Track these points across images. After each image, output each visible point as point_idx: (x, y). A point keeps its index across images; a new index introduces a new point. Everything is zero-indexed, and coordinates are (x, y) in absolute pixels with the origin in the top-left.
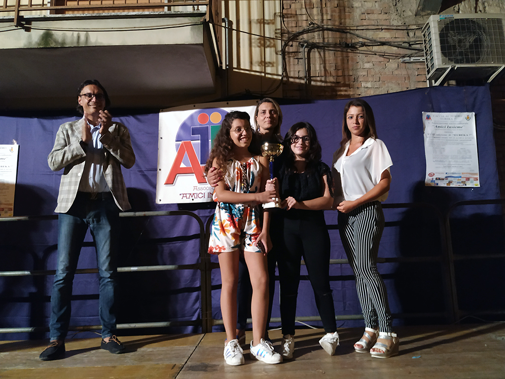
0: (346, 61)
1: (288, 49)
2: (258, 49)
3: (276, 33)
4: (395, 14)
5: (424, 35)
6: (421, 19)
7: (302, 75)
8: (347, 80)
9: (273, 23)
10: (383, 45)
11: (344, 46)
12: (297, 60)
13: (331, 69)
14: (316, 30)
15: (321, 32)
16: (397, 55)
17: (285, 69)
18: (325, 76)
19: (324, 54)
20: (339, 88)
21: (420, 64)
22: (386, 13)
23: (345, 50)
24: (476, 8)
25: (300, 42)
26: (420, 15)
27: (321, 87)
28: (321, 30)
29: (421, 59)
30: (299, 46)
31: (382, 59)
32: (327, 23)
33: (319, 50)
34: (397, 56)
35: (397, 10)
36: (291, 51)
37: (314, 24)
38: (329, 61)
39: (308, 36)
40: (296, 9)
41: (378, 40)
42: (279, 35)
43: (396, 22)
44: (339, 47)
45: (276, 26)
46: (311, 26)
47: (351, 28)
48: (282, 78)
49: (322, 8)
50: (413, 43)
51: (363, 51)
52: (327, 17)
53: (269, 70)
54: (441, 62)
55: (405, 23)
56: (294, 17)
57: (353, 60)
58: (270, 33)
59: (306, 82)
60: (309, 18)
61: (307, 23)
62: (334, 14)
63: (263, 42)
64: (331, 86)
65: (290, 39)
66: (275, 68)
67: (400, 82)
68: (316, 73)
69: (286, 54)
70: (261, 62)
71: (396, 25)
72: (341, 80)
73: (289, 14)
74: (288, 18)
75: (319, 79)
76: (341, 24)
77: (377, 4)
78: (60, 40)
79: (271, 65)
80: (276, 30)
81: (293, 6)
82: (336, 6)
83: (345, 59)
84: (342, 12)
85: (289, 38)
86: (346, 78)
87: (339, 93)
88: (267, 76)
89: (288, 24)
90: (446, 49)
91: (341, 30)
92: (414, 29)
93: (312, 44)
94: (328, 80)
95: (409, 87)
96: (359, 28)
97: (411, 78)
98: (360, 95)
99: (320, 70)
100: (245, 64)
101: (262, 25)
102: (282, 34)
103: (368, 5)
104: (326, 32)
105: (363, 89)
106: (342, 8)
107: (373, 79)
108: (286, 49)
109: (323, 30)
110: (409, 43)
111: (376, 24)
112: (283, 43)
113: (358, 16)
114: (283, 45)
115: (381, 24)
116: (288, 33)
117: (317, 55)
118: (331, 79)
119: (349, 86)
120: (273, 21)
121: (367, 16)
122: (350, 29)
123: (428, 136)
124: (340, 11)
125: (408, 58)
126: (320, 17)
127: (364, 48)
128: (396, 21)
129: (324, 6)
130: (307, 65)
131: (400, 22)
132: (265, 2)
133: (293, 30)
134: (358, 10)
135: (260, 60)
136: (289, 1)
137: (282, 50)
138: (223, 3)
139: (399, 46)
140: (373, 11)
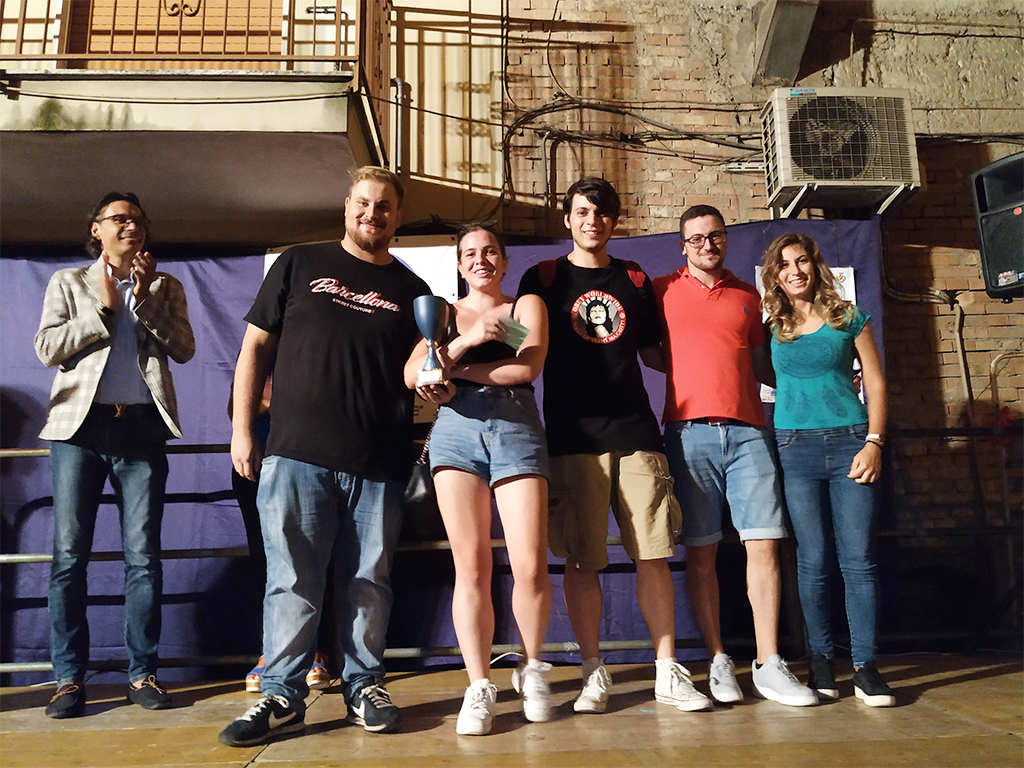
0: (622, 167)
1: (515, 140)
2: (458, 139)
3: (492, 110)
4: (714, 81)
5: (765, 123)
6: (763, 92)
9: (488, 91)
10: (690, 139)
11: (619, 138)
12: (531, 161)
14: (568, 106)
15: (576, 111)
16: (715, 159)
17: (508, 178)
19: (583, 152)
21: (757, 177)
22: (699, 80)
23: (620, 146)
24: (864, 74)
25: (537, 130)
26: (761, 84)
28: (577, 107)
29: (761, 167)
30: (535, 136)
31: (688, 164)
32: (588, 94)
33: (573, 144)
34: (717, 160)
35: (719, 74)
36: (520, 145)
37: (563, 95)
38: (591, 165)
39: (552, 117)
40: (530, 65)
41: (683, 129)
42: (498, 114)
43: (717, 97)
44: (609, 140)
45: (492, 98)
46: (559, 98)
47: (633, 105)
48: (502, 195)
49: (579, 65)
50: (746, 136)
51: (655, 148)
52: (588, 83)
53: (477, 178)
54: (790, 176)
55: (732, 100)
56: (527, 80)
57: (635, 164)
58: (481, 110)
59: (547, 204)
60: (555, 85)
61: (550, 92)
62: (602, 77)
63: (467, 127)
65: (518, 123)
66: (490, 175)
69: (511, 149)
70: (463, 164)
71: (716, 102)
73: (517, 75)
74: (515, 81)
76: (614, 97)
77: (681, 62)
78: (75, 118)
79: (482, 170)
80: (493, 103)
81: (526, 59)
82: (607, 63)
83: (622, 163)
84: (618, 74)
85: (517, 120)
89: (515, 94)
90: (801, 152)
91: (613, 109)
92: (748, 111)
93: (560, 134)
95: (738, 217)
96: (647, 105)
97: (741, 200)
98: (646, 230)
100: (432, 167)
101: (467, 93)
102: (504, 112)
103: (666, 63)
104: (585, 109)
105: (653, 219)
106: (617, 67)
107: (672, 200)
108: (512, 141)
109: (581, 107)
110: (738, 136)
111: (680, 99)
112: (506, 129)
113: (646, 82)
114: (505, 133)
115: (688, 99)
116: (516, 110)
117: (569, 152)
119: (626, 212)
120: (488, 87)
121: (663, 84)
122: (632, 108)
124: (613, 73)
125: (736, 165)
126: (575, 82)
127: (656, 144)
128: (716, 95)
129: (583, 62)
130: (549, 172)
131: (724, 97)
132: (475, 51)
133: (525, 105)
134: (646, 72)
135: (461, 160)
136: (518, 51)
137: (503, 142)
138: (393, 49)
139: (720, 141)
140: (674, 73)
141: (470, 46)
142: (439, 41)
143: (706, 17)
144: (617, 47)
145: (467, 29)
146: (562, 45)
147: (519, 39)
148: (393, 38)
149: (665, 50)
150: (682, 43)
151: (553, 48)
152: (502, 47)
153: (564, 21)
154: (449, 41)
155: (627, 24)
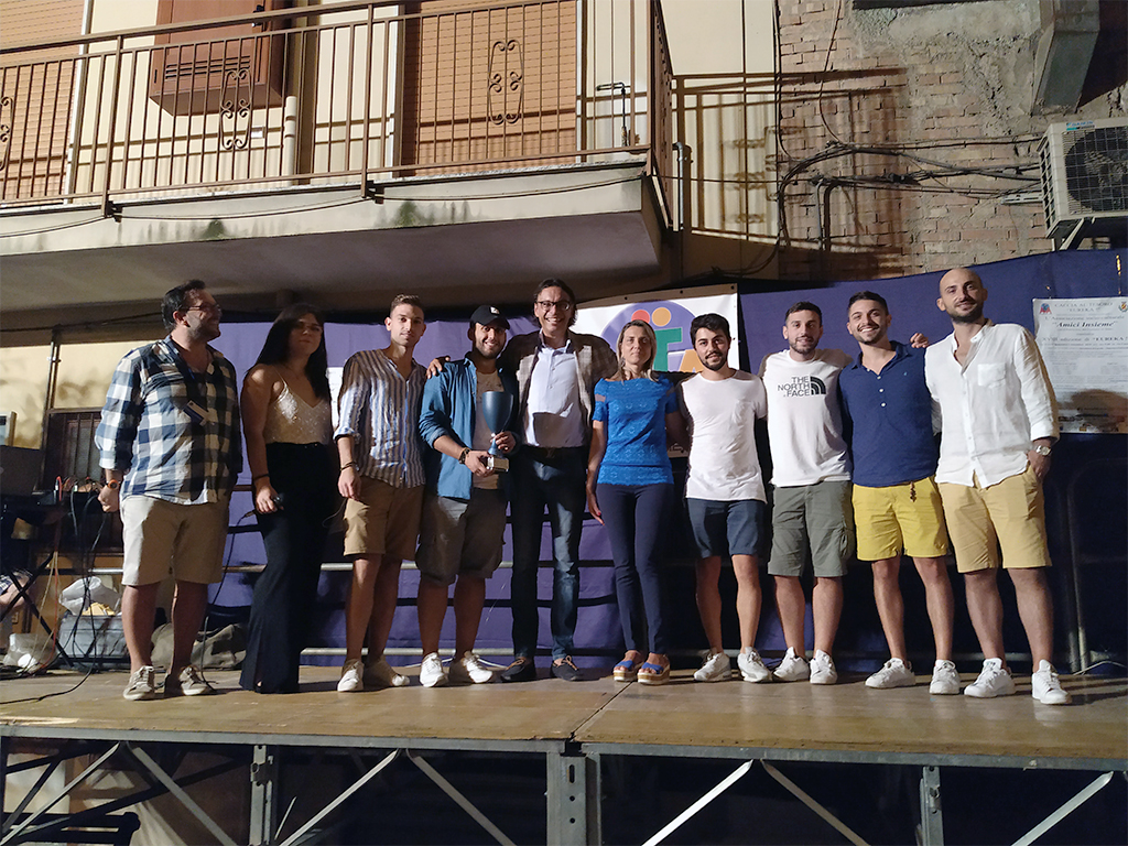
0: (895, 207)
1: (790, 189)
2: (735, 192)
3: (767, 163)
4: (990, 115)
5: (1042, 156)
6: (1043, 121)
8: (897, 240)
9: (763, 146)
10: (966, 174)
11: (892, 180)
12: (805, 208)
13: (868, 221)
14: (840, 153)
15: (849, 156)
16: (992, 192)
17: (783, 226)
18: (857, 234)
19: (856, 195)
20: (881, 256)
21: (1034, 207)
22: (974, 114)
23: (893, 187)
25: (810, 178)
26: (1040, 113)
27: (848, 254)
28: (849, 153)
30: (809, 184)
31: (964, 199)
32: (861, 139)
33: (846, 189)
34: (995, 193)
35: (996, 107)
36: (794, 193)
37: (836, 143)
38: (864, 206)
39: (825, 165)
40: (803, 116)
41: (959, 165)
42: (773, 166)
43: (994, 131)
44: (883, 182)
45: (767, 151)
46: (832, 146)
47: (907, 146)
48: (778, 243)
49: (851, 111)
50: (1025, 168)
51: (928, 186)
52: (861, 129)
53: (754, 228)
54: (1067, 210)
55: (1010, 132)
56: (800, 132)
57: (909, 203)
58: (756, 164)
59: (821, 248)
60: (828, 133)
61: (823, 141)
62: (873, 121)
63: (743, 180)
64: (868, 253)
66: (766, 224)
67: (998, 241)
68: (840, 231)
69: (785, 198)
70: (740, 217)
71: (992, 134)
72: (885, 240)
73: (791, 127)
74: (788, 134)
75: (844, 240)
76: (887, 139)
77: (955, 98)
78: (426, 215)
79: (758, 220)
80: (768, 157)
81: (798, 111)
82: (879, 107)
83: (895, 203)
84: (891, 117)
85: (791, 170)
86: (897, 236)
87: (882, 265)
88: (750, 239)
89: (789, 145)
90: (1079, 184)
91: (886, 151)
92: (1027, 141)
93: (834, 180)
94: (861, 242)
95: (1016, 250)
96: (920, 145)
97: (1020, 233)
98: (922, 267)
99: (848, 225)
100: (712, 221)
101: (743, 150)
102: (778, 164)
103: (940, 101)
104: (858, 155)
105: (928, 255)
106: (890, 110)
107: (948, 236)
108: (786, 191)
109: (854, 152)
110: (1017, 168)
111: (954, 136)
112: (781, 180)
113: (919, 123)
114: (780, 183)
115: (963, 136)
116: (790, 160)
117: (842, 196)
118: (868, 240)
119: (900, 251)
120: (763, 141)
121: (937, 123)
122: (905, 148)
124: (886, 114)
125: (1013, 197)
126: (848, 129)
127: (930, 182)
128: (993, 128)
129: (856, 108)
130: (823, 217)
131: (1001, 130)
132: (749, 108)
133: (799, 156)
134: (920, 112)
135: (738, 213)
136: (791, 105)
137: (778, 192)
138: (675, 114)
139: (997, 174)
140: (948, 111)
141: (745, 104)
142: (716, 103)
143: (981, 52)
144: (889, 91)
145: (742, 89)
146: (834, 94)
147: (791, 93)
148: (674, 106)
149: (937, 89)
150: (956, 80)
151: (825, 98)
153: (835, 71)
154: (725, 102)
155: (900, 66)
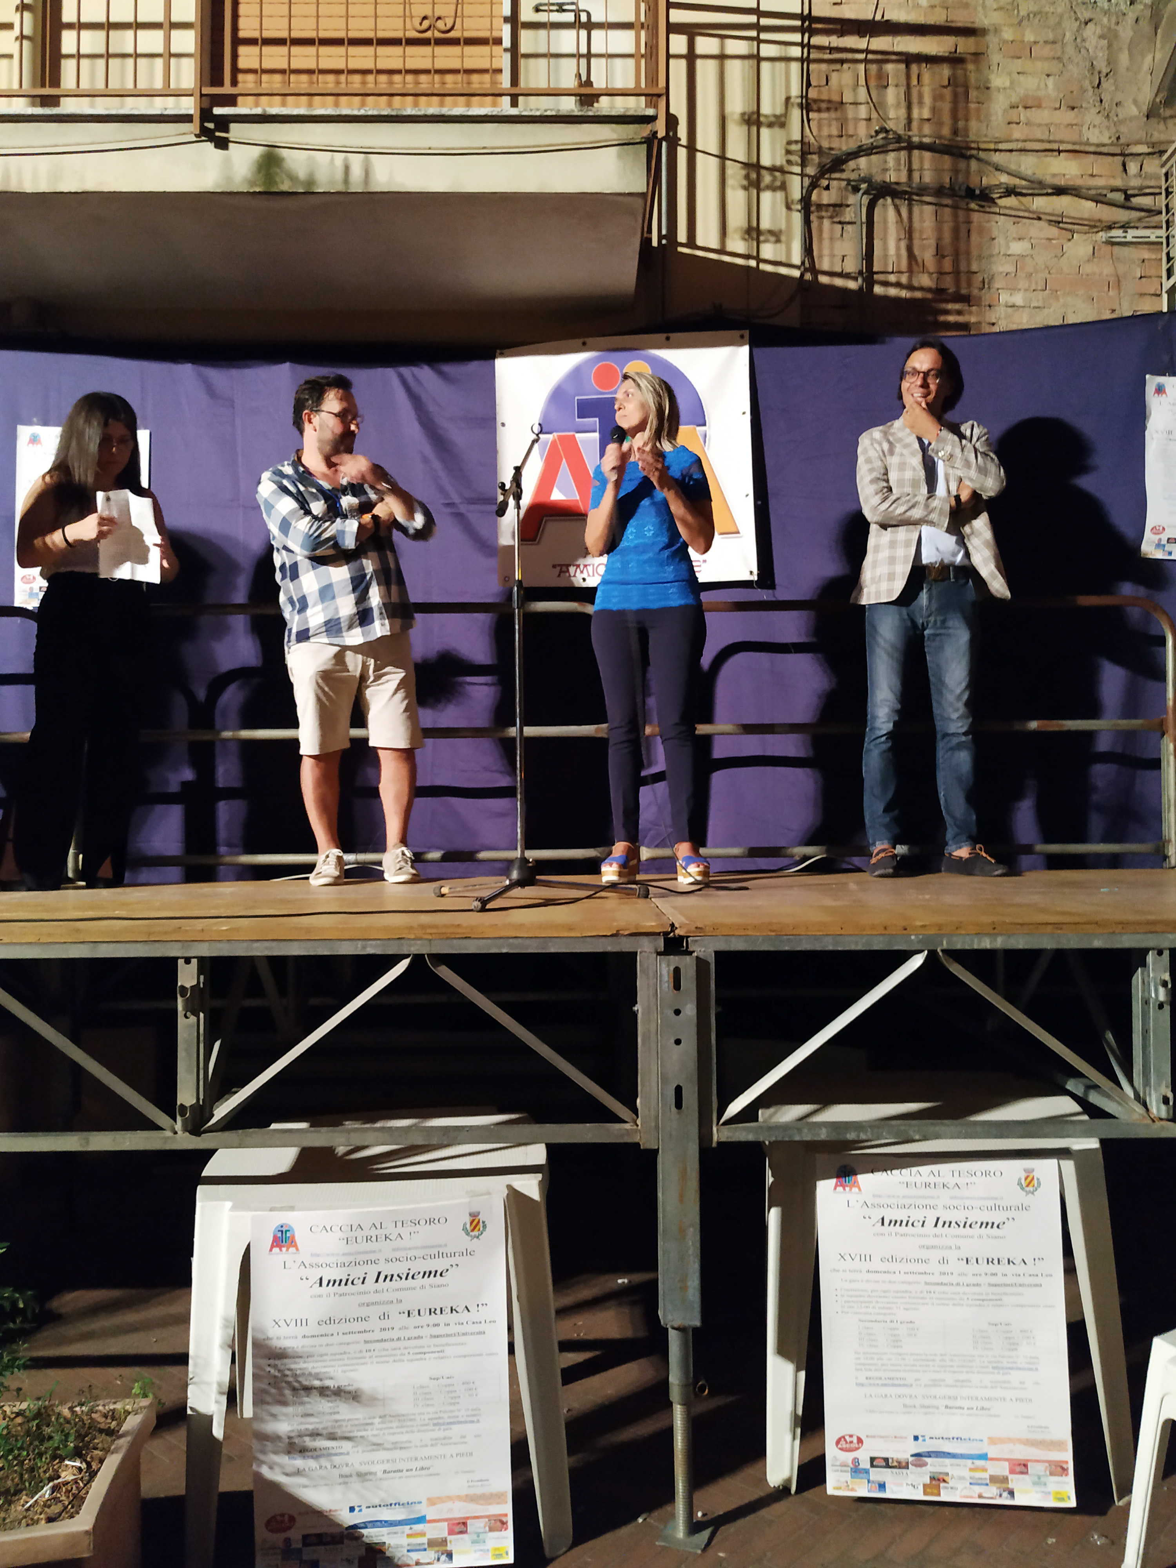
0: (963, 234)
1: (819, 195)
2: (742, 194)
3: (788, 152)
4: (1094, 111)
5: (1167, 174)
6: (1161, 126)
7: (851, 266)
8: (963, 284)
9: (783, 125)
10: (1058, 195)
11: (963, 193)
12: (840, 226)
13: (927, 255)
14: (891, 147)
15: (903, 154)
16: (1092, 223)
17: (808, 250)
18: (910, 271)
19: (910, 213)
20: (943, 306)
21: (1149, 249)
22: (1073, 108)
23: (962, 204)
25: (849, 181)
26: (1159, 116)
27: (897, 300)
28: (904, 148)
29: (1153, 235)
30: (847, 190)
31: (1054, 231)
32: (920, 129)
33: (897, 201)
34: (1094, 226)
35: (1101, 101)
36: (825, 201)
37: (887, 131)
38: (921, 230)
39: (869, 163)
40: (840, 86)
41: (1049, 180)
42: (796, 158)
43: (1097, 135)
44: (947, 196)
45: (788, 134)
46: (881, 136)
47: (982, 146)
48: (802, 275)
49: (908, 86)
50: (1136, 192)
51: (1011, 208)
52: (920, 113)
53: (768, 251)
55: (1118, 138)
56: (836, 109)
57: (981, 230)
58: (773, 152)
59: (861, 288)
60: (874, 115)
61: (868, 127)
62: (939, 104)
63: (754, 176)
64: (924, 300)
65: (823, 171)
66: (784, 246)
67: (1095, 295)
68: (886, 264)
69: (813, 209)
70: (749, 230)
71: (1095, 141)
72: (948, 283)
73: (823, 101)
74: (819, 110)
75: (892, 278)
76: (955, 132)
77: (1050, 82)
78: (302, 174)
79: (773, 239)
80: (789, 143)
81: (834, 77)
82: (946, 83)
83: (963, 227)
84: (961, 98)
85: (821, 166)
86: (963, 278)
87: (942, 318)
89: (819, 129)
91: (955, 151)
92: (1139, 155)
93: (882, 187)
94: (916, 284)
95: (1117, 307)
96: (1001, 146)
97: (1124, 283)
98: (993, 324)
99: (898, 255)
100: (707, 235)
101: (754, 129)
102: (804, 154)
103: (1029, 84)
104: (916, 153)
105: (1003, 309)
106: (961, 90)
107: (1030, 283)
108: (814, 197)
109: (910, 147)
110: (1125, 193)
111: (1045, 137)
112: (807, 181)
113: (1000, 113)
114: (805, 185)
115: (1057, 138)
116: (820, 151)
117: (891, 213)
118: (925, 281)
119: (966, 299)
120: (783, 119)
121: (1024, 115)
122: (979, 149)
123: (1155, 435)
124: (955, 95)
125: (1120, 232)
126: (903, 112)
127: (1011, 201)
128: (1096, 131)
129: (914, 82)
130: (864, 241)
131: (1107, 134)
132: (765, 66)
133: (833, 146)
134: (1001, 97)
135: (745, 225)
136: (824, 66)
137: (803, 198)
139: (1099, 199)
140: (1039, 99)
141: (757, 58)
142: (715, 51)
143: (1087, 15)
144: (961, 61)
145: (754, 33)
146: (885, 56)
147: (825, 48)
149: (1027, 65)
150: (1052, 54)
151: (872, 61)
152: (802, 60)
153: (887, 21)
154: (729, 51)
155: (976, 25)
